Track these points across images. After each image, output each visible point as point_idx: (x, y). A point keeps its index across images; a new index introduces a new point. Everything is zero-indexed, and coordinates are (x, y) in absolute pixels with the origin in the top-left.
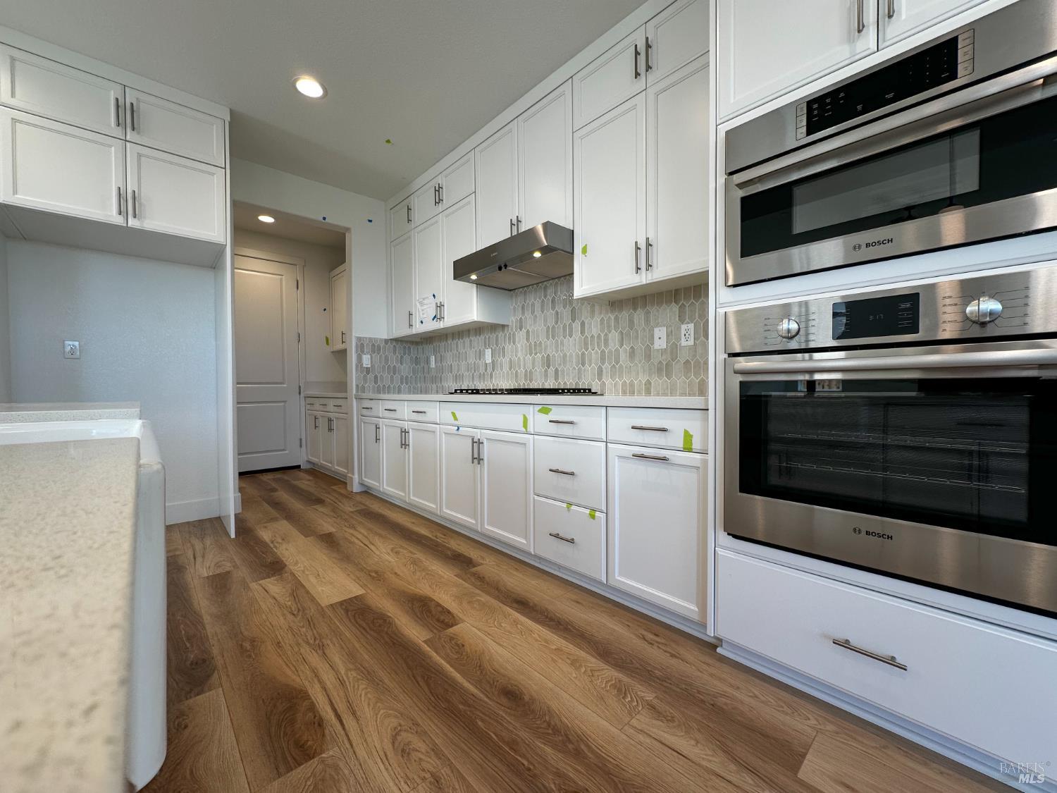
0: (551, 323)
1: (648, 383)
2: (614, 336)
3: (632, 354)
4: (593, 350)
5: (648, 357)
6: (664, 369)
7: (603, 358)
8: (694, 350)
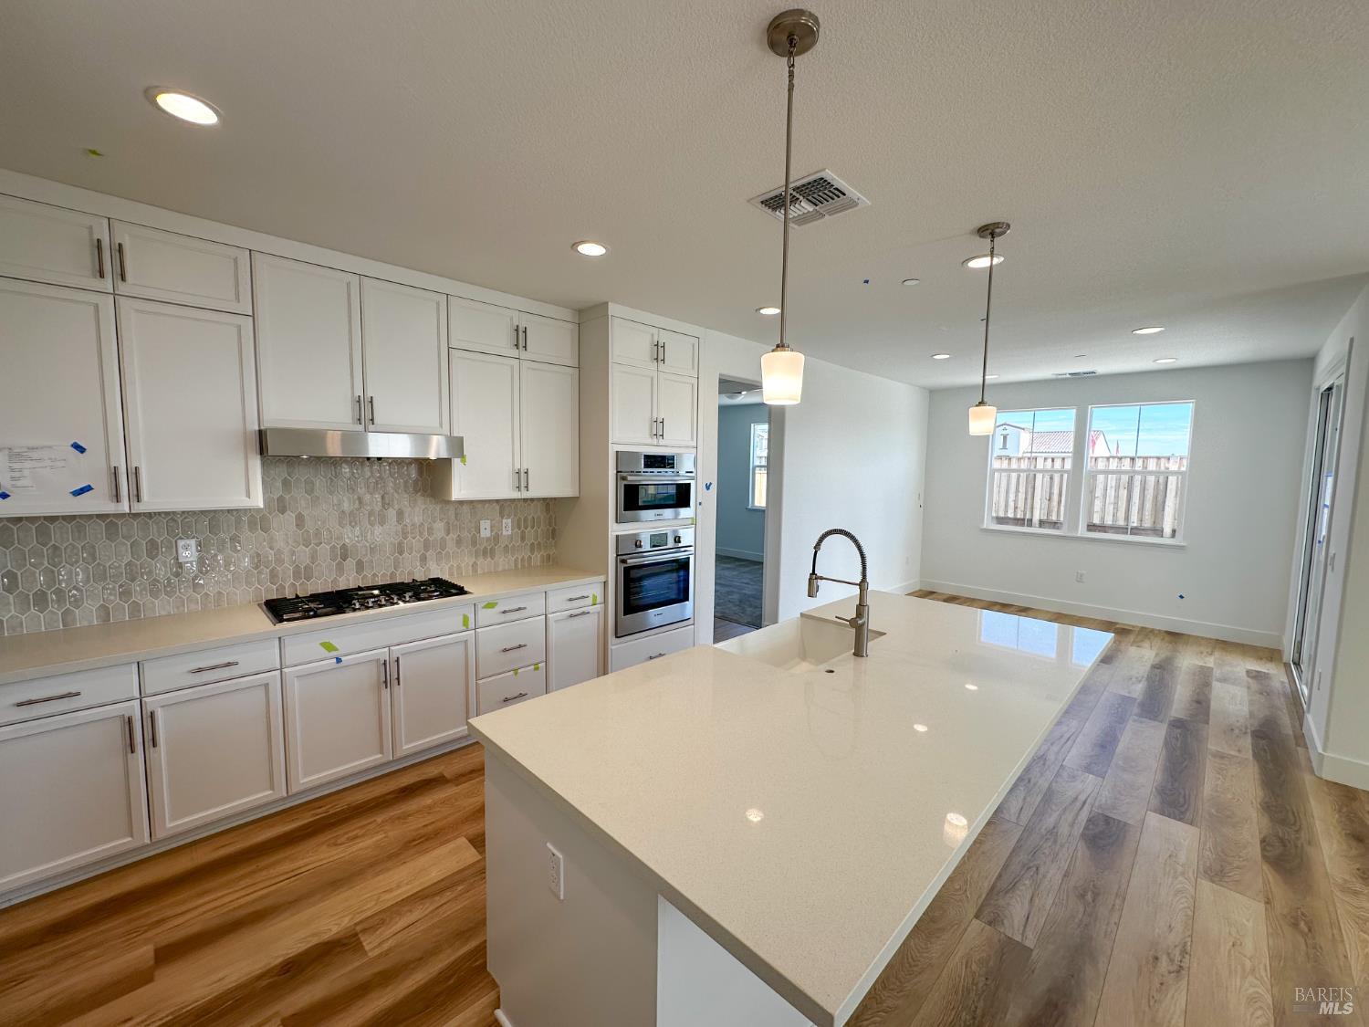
1: (474, 566)
2: (439, 526)
3: (459, 542)
4: (414, 539)
5: (474, 543)
6: (488, 553)
7: (427, 545)
8: (511, 537)
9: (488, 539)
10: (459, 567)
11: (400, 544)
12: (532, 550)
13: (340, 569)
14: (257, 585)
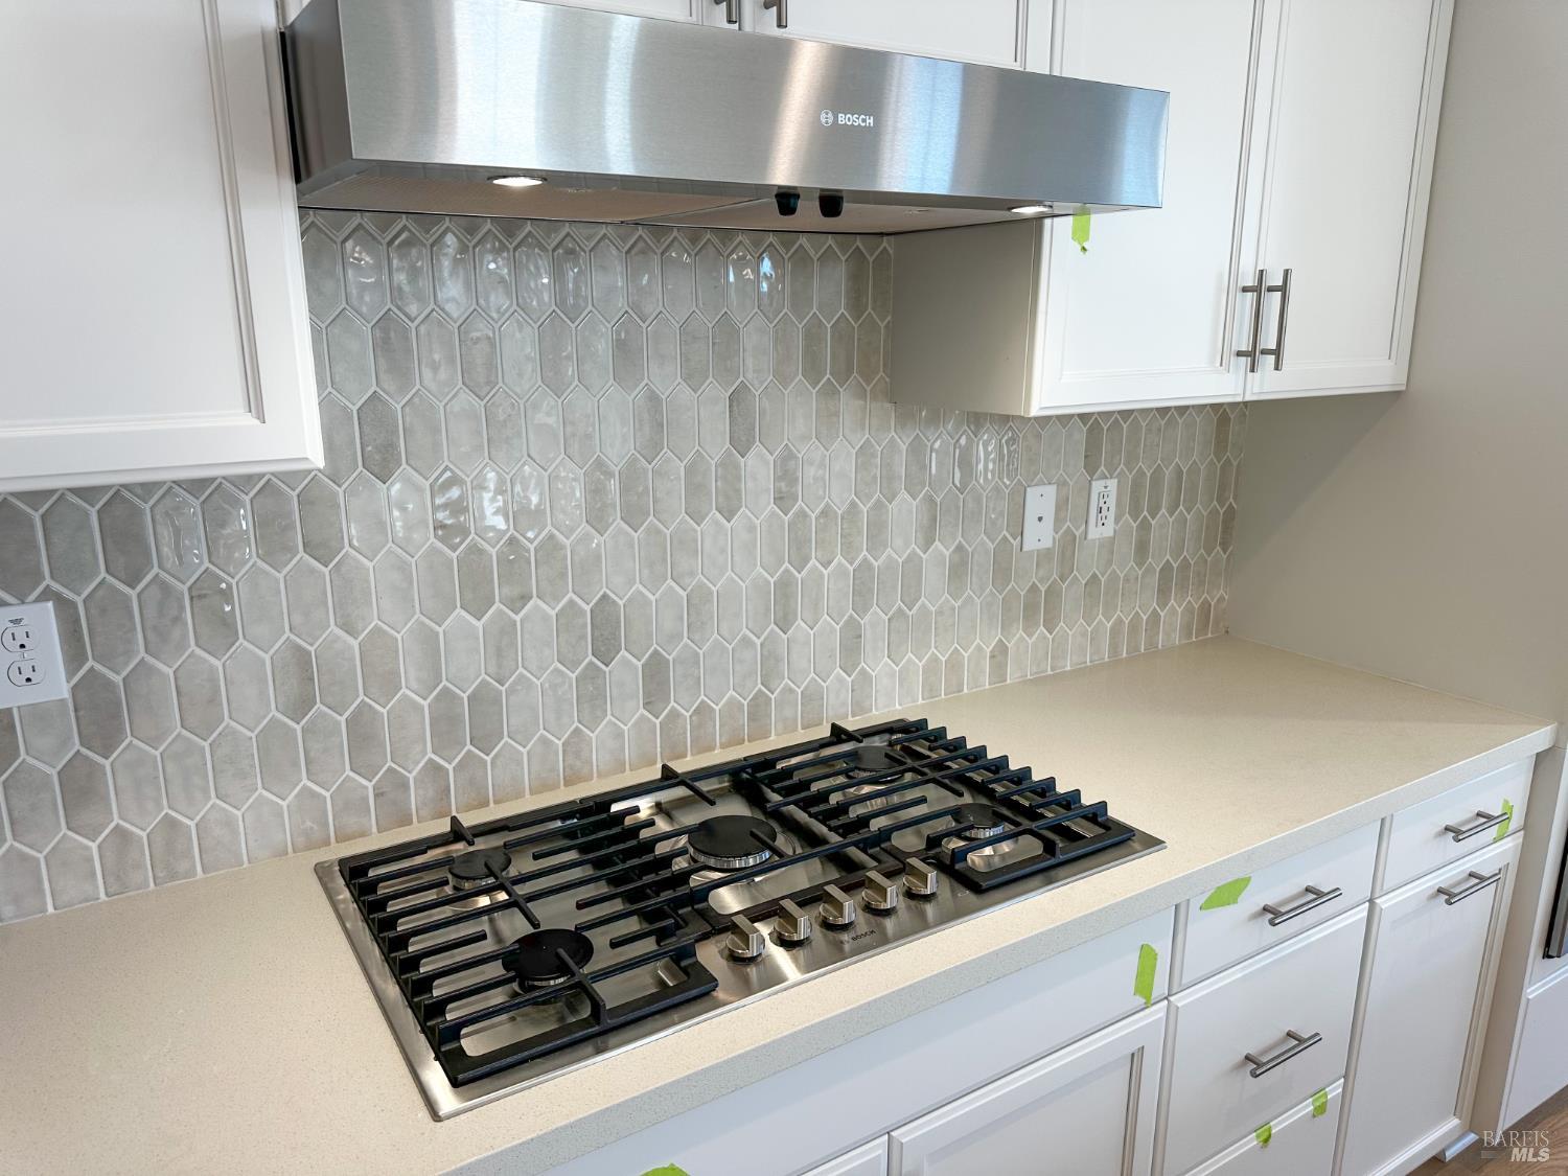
0: (618, 443)
1: (998, 657)
2: (905, 509)
3: (959, 569)
4: (826, 565)
6: (1041, 607)
7: (863, 589)
8: (1109, 545)
9: (1044, 556)
10: (954, 664)
11: (785, 586)
12: (1163, 593)
13: (592, 695)
14: (305, 781)
